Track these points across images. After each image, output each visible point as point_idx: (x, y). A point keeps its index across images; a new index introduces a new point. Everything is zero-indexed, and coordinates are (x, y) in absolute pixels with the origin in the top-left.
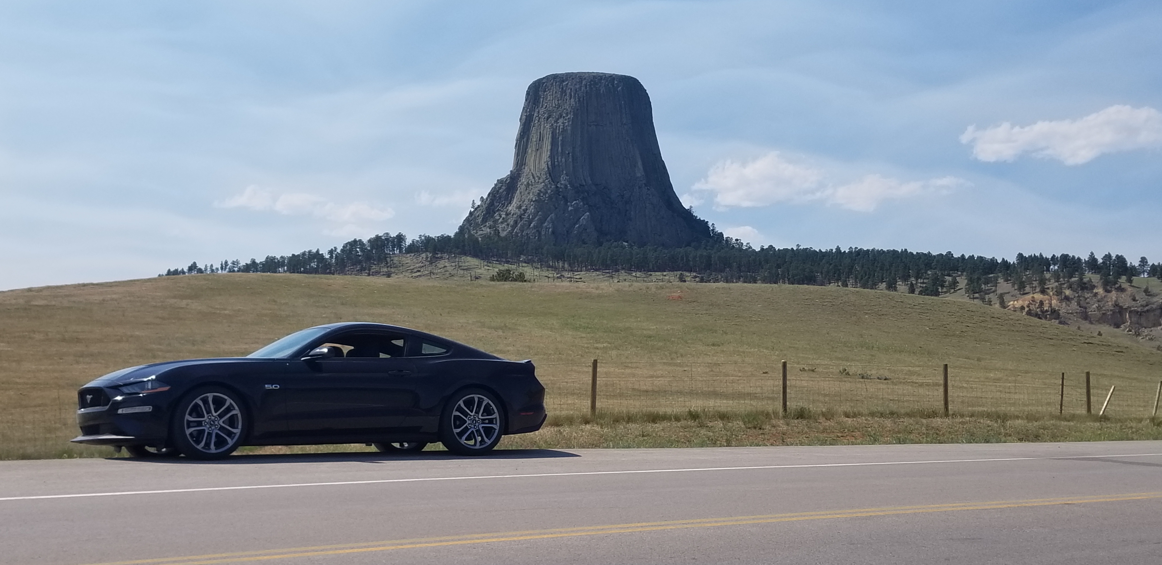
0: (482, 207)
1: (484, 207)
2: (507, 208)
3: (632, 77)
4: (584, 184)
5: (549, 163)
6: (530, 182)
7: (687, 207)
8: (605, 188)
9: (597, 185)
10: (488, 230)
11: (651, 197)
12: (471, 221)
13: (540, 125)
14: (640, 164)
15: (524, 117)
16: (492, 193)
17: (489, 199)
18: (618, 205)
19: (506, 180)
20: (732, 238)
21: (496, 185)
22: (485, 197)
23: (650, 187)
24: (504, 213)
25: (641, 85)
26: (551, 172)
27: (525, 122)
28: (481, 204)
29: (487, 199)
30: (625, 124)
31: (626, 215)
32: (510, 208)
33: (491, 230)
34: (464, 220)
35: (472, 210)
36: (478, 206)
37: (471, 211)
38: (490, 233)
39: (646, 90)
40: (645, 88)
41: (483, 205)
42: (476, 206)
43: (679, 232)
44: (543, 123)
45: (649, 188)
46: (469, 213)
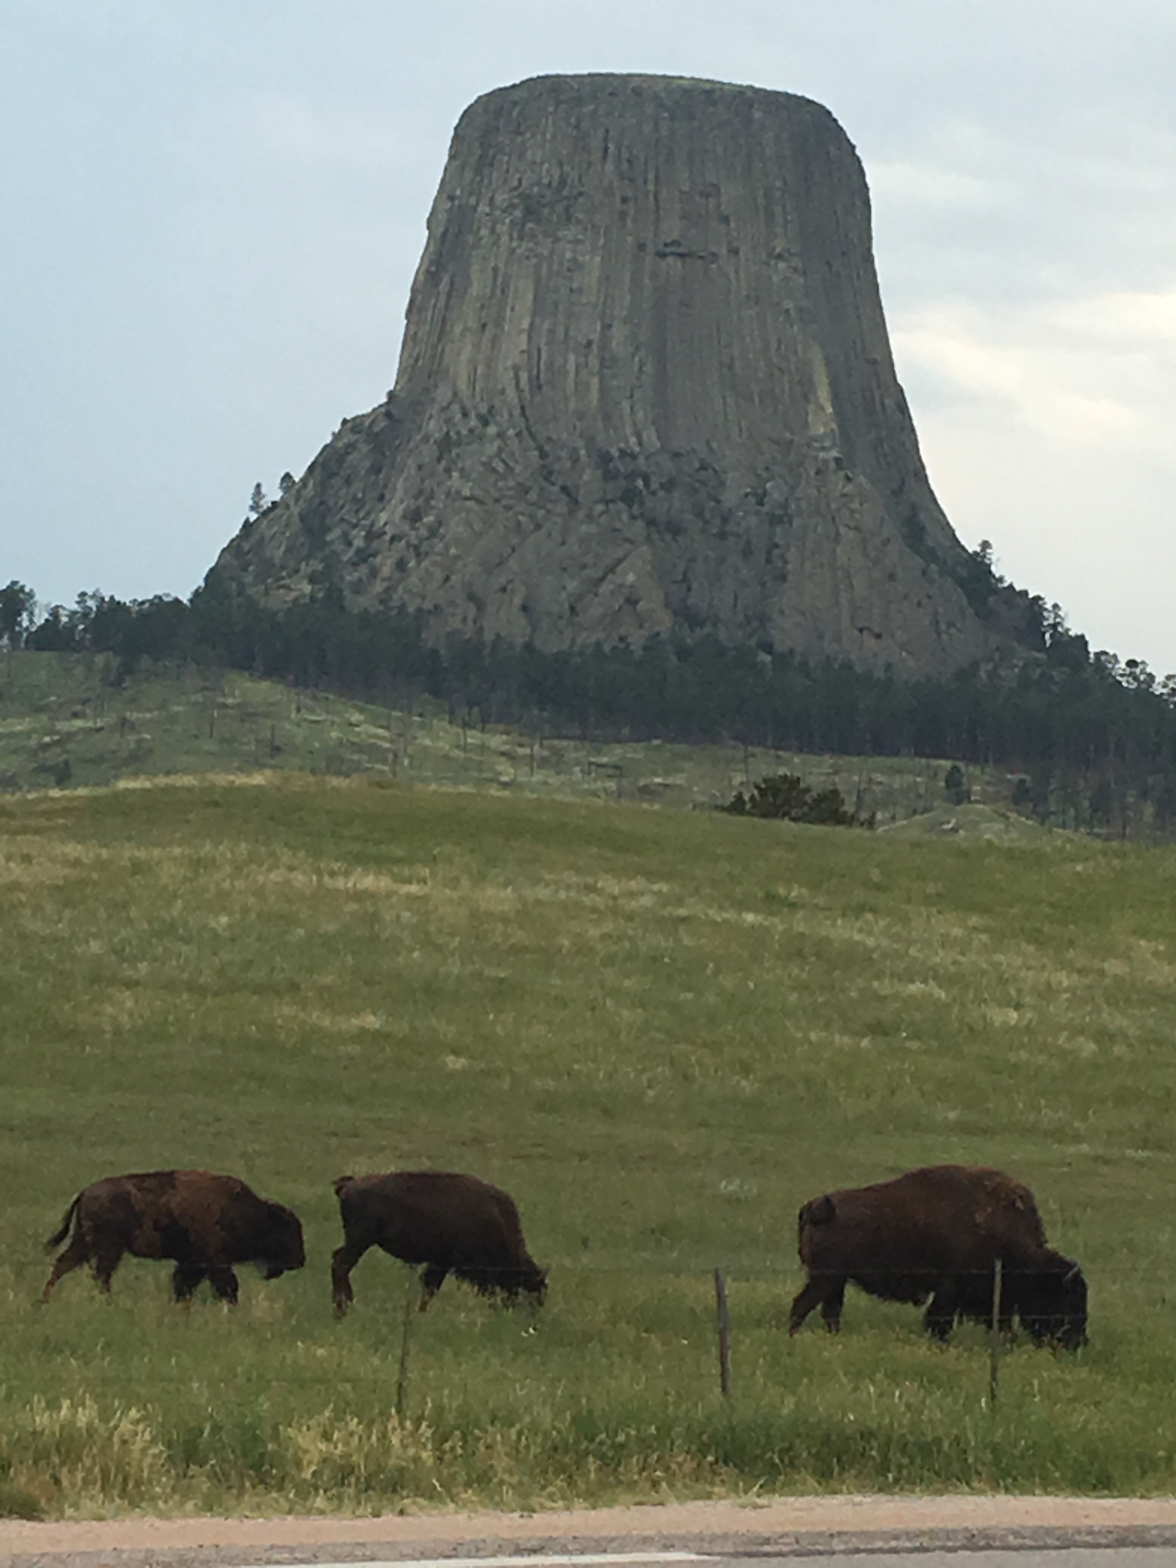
0: (287, 507)
1: (296, 510)
2: (372, 517)
3: (810, 102)
4: (637, 449)
5: (524, 376)
6: (452, 434)
7: (972, 547)
8: (703, 468)
9: (677, 455)
10: (307, 588)
11: (855, 505)
12: (249, 552)
13: (496, 243)
14: (823, 394)
15: (442, 216)
16: (324, 466)
17: (311, 484)
18: (743, 523)
19: (373, 422)
20: (1115, 656)
21: (336, 436)
22: (298, 476)
23: (853, 473)
24: (363, 533)
25: (841, 129)
26: (526, 404)
27: (444, 234)
28: (282, 498)
29: (304, 480)
30: (780, 257)
31: (769, 561)
32: (383, 517)
33: (317, 587)
34: (224, 550)
35: (253, 517)
36: (274, 503)
37: (247, 521)
38: (312, 598)
39: (853, 147)
40: (853, 141)
41: (292, 503)
42: (266, 503)
43: (943, 627)
44: (505, 239)
45: (850, 474)
46: (240, 526)
